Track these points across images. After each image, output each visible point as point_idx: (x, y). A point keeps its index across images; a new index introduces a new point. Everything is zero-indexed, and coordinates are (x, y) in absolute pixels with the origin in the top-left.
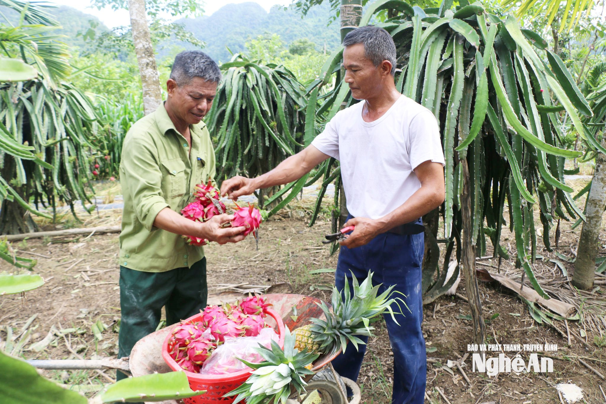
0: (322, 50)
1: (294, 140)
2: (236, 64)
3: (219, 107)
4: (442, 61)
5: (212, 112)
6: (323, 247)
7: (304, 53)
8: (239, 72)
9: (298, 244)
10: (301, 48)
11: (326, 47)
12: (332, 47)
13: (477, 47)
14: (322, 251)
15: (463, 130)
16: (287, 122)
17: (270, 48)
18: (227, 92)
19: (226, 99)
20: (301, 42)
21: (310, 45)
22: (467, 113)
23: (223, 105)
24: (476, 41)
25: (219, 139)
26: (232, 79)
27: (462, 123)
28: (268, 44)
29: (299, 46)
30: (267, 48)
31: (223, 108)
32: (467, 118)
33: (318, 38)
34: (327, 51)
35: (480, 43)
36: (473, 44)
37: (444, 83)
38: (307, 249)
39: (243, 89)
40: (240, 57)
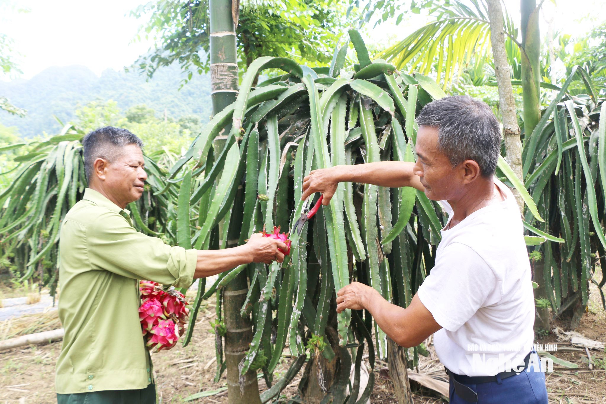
0: (162, 116)
1: (146, 227)
2: (68, 137)
3: (47, 191)
4: (349, 131)
5: (40, 198)
6: (195, 359)
7: (142, 121)
8: (73, 148)
9: (163, 358)
10: (138, 115)
11: (167, 113)
12: (173, 113)
13: (392, 113)
14: (195, 364)
15: (383, 216)
16: (137, 206)
17: (106, 116)
18: (58, 172)
19: (57, 181)
20: (138, 109)
21: (149, 112)
22: (387, 194)
23: (53, 189)
24: (390, 106)
25: (51, 233)
26: (64, 156)
27: (382, 207)
28: (103, 112)
29: (136, 113)
30: (102, 115)
31: (54, 193)
32: (386, 201)
33: (157, 104)
34: (168, 118)
35: (395, 108)
36: (386, 109)
37: (352, 158)
38: (175, 364)
39: (79, 168)
40: (73, 128)
